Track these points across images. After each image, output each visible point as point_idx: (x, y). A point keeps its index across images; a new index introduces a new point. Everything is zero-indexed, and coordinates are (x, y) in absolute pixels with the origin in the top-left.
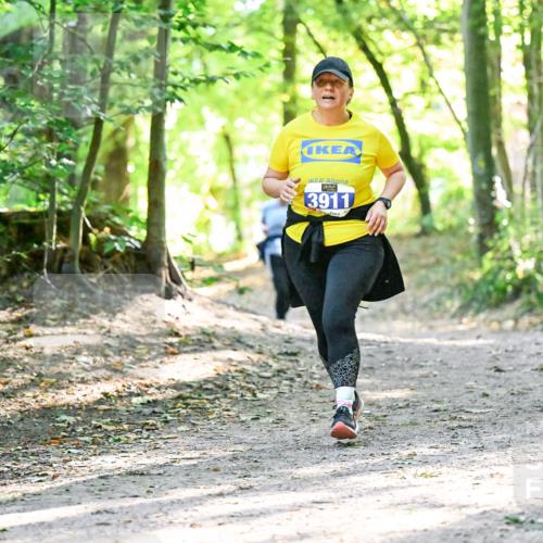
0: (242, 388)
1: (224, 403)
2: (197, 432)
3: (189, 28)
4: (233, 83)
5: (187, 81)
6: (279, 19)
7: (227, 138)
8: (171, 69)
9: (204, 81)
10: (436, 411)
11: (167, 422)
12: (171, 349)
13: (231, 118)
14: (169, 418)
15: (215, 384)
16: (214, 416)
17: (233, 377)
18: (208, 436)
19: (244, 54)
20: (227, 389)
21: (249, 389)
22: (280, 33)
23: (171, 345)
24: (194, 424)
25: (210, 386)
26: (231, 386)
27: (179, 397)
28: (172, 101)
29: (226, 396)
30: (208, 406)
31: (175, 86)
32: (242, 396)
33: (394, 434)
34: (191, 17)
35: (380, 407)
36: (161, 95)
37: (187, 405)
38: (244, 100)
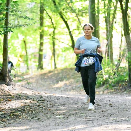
0: (29, 110)
1: (24, 114)
2: (16, 122)
3: (14, 12)
4: (26, 27)
5: (14, 26)
6: (39, 9)
7: (24, 42)
8: (9, 23)
9: (18, 26)
10: (82, 116)
11: (8, 119)
12: (9, 99)
13: (26, 36)
14: (9, 118)
15: (21, 109)
16: (21, 117)
17: (26, 107)
18: (19, 123)
19: (29, 19)
20: (25, 110)
21: (30, 110)
22: (39, 13)
23: (9, 98)
24: (15, 120)
25: (20, 109)
26: (26, 109)
27: (12, 112)
28: (10, 32)
29: (24, 112)
30: (19, 115)
31: (10, 28)
32: (29, 112)
33: (70, 123)
34: (15, 9)
35: (66, 115)
36: (7, 30)
37: (14, 114)
38: (29, 31)
